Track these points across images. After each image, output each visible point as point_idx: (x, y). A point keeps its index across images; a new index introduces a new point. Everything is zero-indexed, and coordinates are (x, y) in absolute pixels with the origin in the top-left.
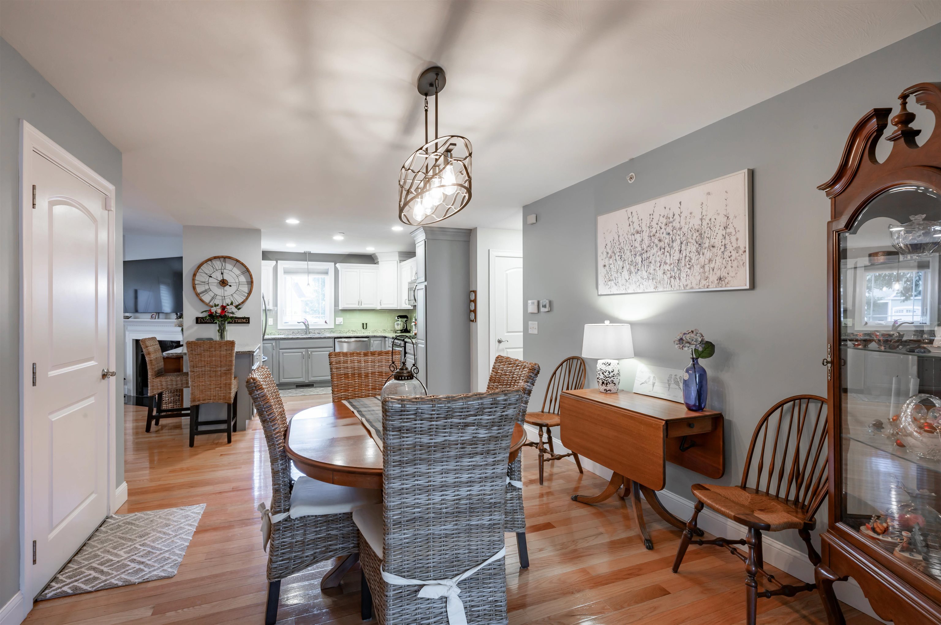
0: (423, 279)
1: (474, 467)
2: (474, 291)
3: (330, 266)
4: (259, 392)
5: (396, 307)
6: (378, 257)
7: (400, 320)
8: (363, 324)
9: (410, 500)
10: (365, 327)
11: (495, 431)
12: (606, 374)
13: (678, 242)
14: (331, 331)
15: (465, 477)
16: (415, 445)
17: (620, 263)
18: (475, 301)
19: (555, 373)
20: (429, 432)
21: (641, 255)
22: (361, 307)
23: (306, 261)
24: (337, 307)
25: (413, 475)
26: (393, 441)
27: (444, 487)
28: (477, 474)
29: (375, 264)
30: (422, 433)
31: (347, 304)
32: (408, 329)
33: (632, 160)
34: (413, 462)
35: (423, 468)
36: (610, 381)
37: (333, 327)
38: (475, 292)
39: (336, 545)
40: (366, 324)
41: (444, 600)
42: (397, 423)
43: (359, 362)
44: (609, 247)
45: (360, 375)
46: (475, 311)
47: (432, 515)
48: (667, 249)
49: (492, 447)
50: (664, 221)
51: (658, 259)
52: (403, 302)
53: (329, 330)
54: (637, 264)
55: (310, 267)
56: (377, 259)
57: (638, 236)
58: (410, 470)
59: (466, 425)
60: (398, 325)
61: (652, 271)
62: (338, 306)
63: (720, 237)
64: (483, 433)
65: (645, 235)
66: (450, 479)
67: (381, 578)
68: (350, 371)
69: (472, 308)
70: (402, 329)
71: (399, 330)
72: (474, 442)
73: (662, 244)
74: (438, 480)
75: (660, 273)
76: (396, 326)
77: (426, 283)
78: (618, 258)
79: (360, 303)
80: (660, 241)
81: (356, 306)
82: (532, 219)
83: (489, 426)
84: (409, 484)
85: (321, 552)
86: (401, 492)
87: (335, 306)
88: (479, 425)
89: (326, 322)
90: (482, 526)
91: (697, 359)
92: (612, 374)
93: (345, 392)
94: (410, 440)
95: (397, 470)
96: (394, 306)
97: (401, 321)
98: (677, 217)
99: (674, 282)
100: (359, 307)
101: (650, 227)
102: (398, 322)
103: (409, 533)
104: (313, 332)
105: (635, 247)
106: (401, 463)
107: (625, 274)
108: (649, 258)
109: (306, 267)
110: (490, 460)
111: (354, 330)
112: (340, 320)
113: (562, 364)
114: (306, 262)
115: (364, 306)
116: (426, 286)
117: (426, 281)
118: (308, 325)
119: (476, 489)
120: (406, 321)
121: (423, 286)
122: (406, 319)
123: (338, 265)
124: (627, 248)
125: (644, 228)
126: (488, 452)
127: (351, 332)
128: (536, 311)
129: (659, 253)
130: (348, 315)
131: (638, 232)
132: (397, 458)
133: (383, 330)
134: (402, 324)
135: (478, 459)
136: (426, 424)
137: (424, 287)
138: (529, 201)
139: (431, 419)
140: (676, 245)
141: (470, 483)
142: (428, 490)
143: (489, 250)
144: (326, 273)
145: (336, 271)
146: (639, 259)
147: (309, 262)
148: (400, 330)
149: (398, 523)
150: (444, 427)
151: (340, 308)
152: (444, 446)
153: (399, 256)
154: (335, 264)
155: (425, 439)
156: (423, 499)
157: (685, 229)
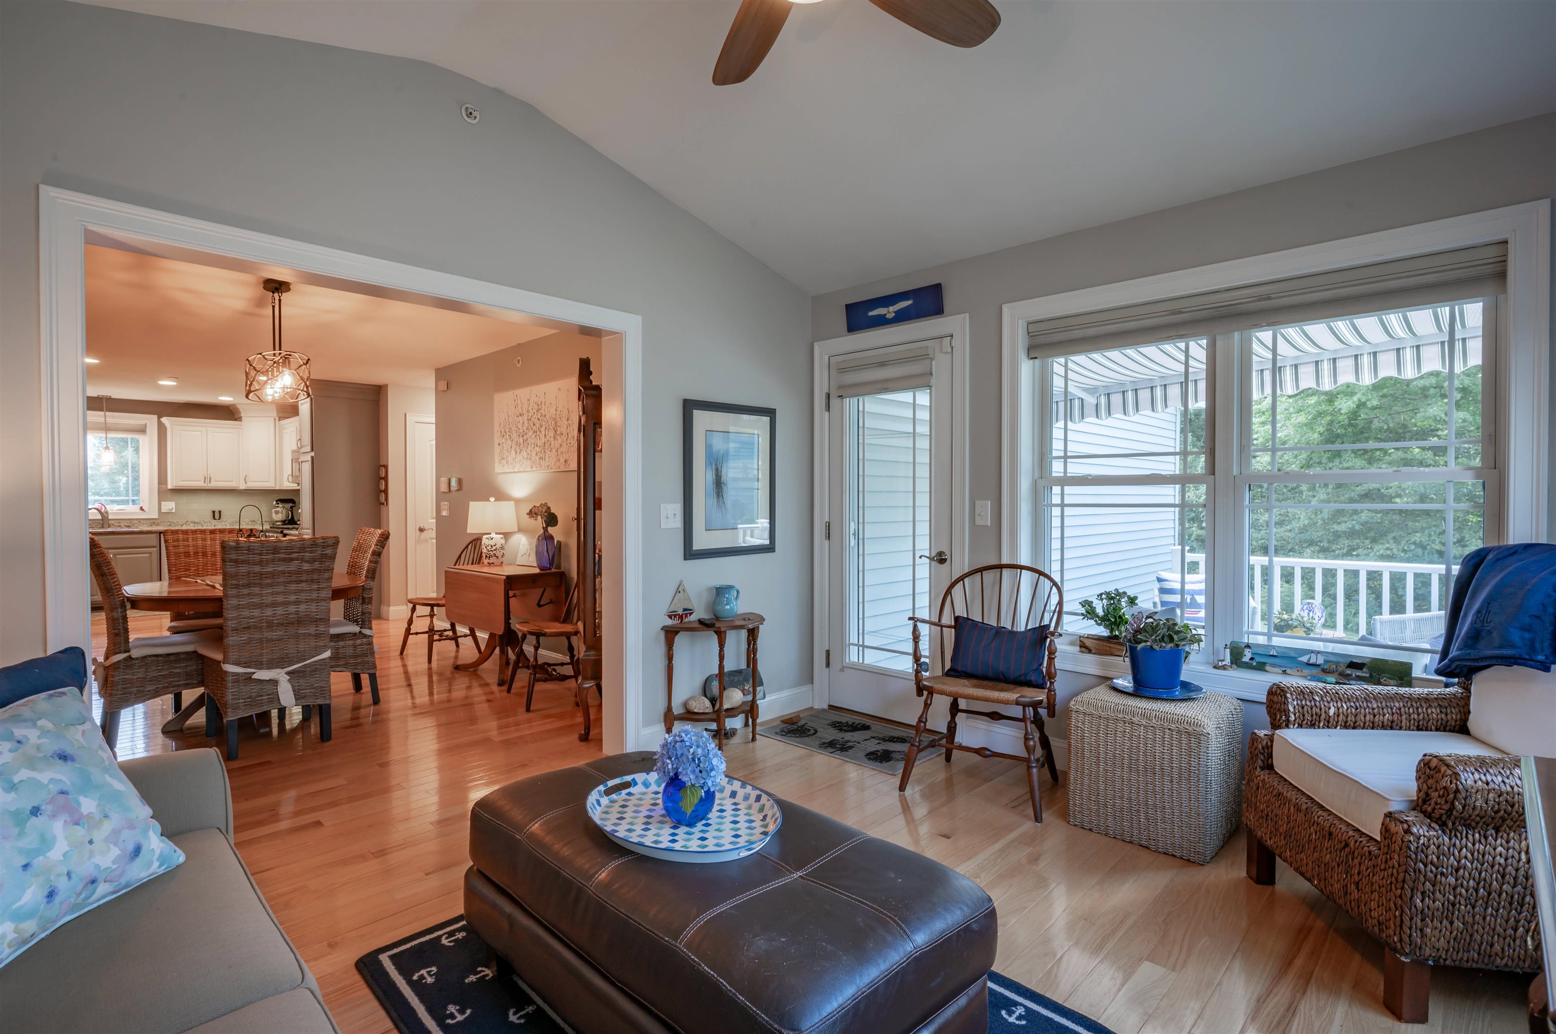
0: (308, 449)
1: (301, 591)
2: (384, 466)
3: (150, 420)
4: (98, 549)
5: (273, 485)
6: (241, 410)
7: (280, 505)
8: (214, 512)
9: (246, 613)
10: (217, 516)
11: (317, 565)
12: (488, 548)
13: (544, 427)
14: (152, 521)
15: (293, 598)
16: (249, 573)
17: (509, 442)
18: (386, 478)
19: (460, 557)
20: (260, 563)
21: (523, 436)
22: (209, 485)
23: (102, 410)
24: (164, 486)
25: (249, 595)
26: (231, 569)
27: (274, 605)
28: (303, 596)
29: (236, 420)
30: (255, 564)
31: (182, 481)
32: (296, 519)
33: (519, 344)
34: (248, 586)
35: (256, 590)
36: (492, 554)
37: (156, 516)
38: (386, 467)
39: (179, 681)
40: (220, 512)
41: (274, 682)
42: (233, 556)
43: (204, 540)
44: (502, 426)
45: (205, 554)
46: (386, 491)
47: (265, 624)
48: (538, 432)
49: (315, 577)
50: (536, 406)
51: (533, 441)
52: (285, 479)
53: (148, 522)
54: (520, 445)
55: (109, 420)
56: (239, 412)
57: (520, 418)
58: (246, 591)
59: (292, 560)
60: (277, 513)
61: (529, 452)
62: (166, 483)
63: (565, 427)
64: (306, 566)
65: (525, 417)
66: (280, 599)
67: (221, 669)
68: (191, 550)
69: (383, 487)
70: (284, 519)
71: (278, 521)
72: (299, 572)
73: (534, 428)
74: (270, 599)
75: (534, 453)
76: (274, 515)
77: (313, 454)
78: (508, 438)
79: (208, 479)
80: (534, 424)
81: (200, 484)
82: (443, 385)
83: (312, 561)
84: (244, 602)
85: (163, 688)
86: (238, 607)
87: (160, 483)
88: (303, 560)
89: (141, 509)
90: (309, 635)
91: (547, 527)
92: (494, 548)
93: (185, 571)
94: (244, 569)
95: (234, 591)
96: (270, 485)
97: (283, 507)
98: (543, 405)
99: (543, 463)
100: (206, 485)
101: (528, 411)
102: (278, 509)
103: (245, 637)
104: (118, 524)
105: (519, 429)
106: (237, 586)
107: (513, 452)
108: (527, 439)
109: (102, 420)
110: (315, 586)
111: (196, 521)
112: (169, 506)
113: (467, 547)
114: (102, 413)
115: (214, 485)
116: (312, 458)
117: (312, 450)
118: (107, 513)
119: (303, 607)
120: (291, 507)
121: (308, 457)
122: (291, 505)
123: (164, 420)
124: (514, 428)
125: (525, 412)
126: (312, 581)
127: (191, 525)
128: (447, 491)
129: (534, 436)
130: (185, 499)
131: (521, 415)
132: (234, 582)
133: (251, 521)
134: (284, 512)
135: (303, 586)
136: (258, 558)
137: (309, 459)
138: (441, 364)
139: (261, 554)
140: (543, 429)
141: (297, 603)
142: (260, 606)
143: (405, 414)
144: (142, 430)
145: (162, 430)
146: (521, 440)
147: (107, 413)
148: (282, 521)
149: (235, 630)
150: (273, 560)
151: (170, 487)
152: (273, 575)
153: (278, 412)
154: (159, 418)
155: (257, 569)
156: (257, 613)
157: (547, 417)
